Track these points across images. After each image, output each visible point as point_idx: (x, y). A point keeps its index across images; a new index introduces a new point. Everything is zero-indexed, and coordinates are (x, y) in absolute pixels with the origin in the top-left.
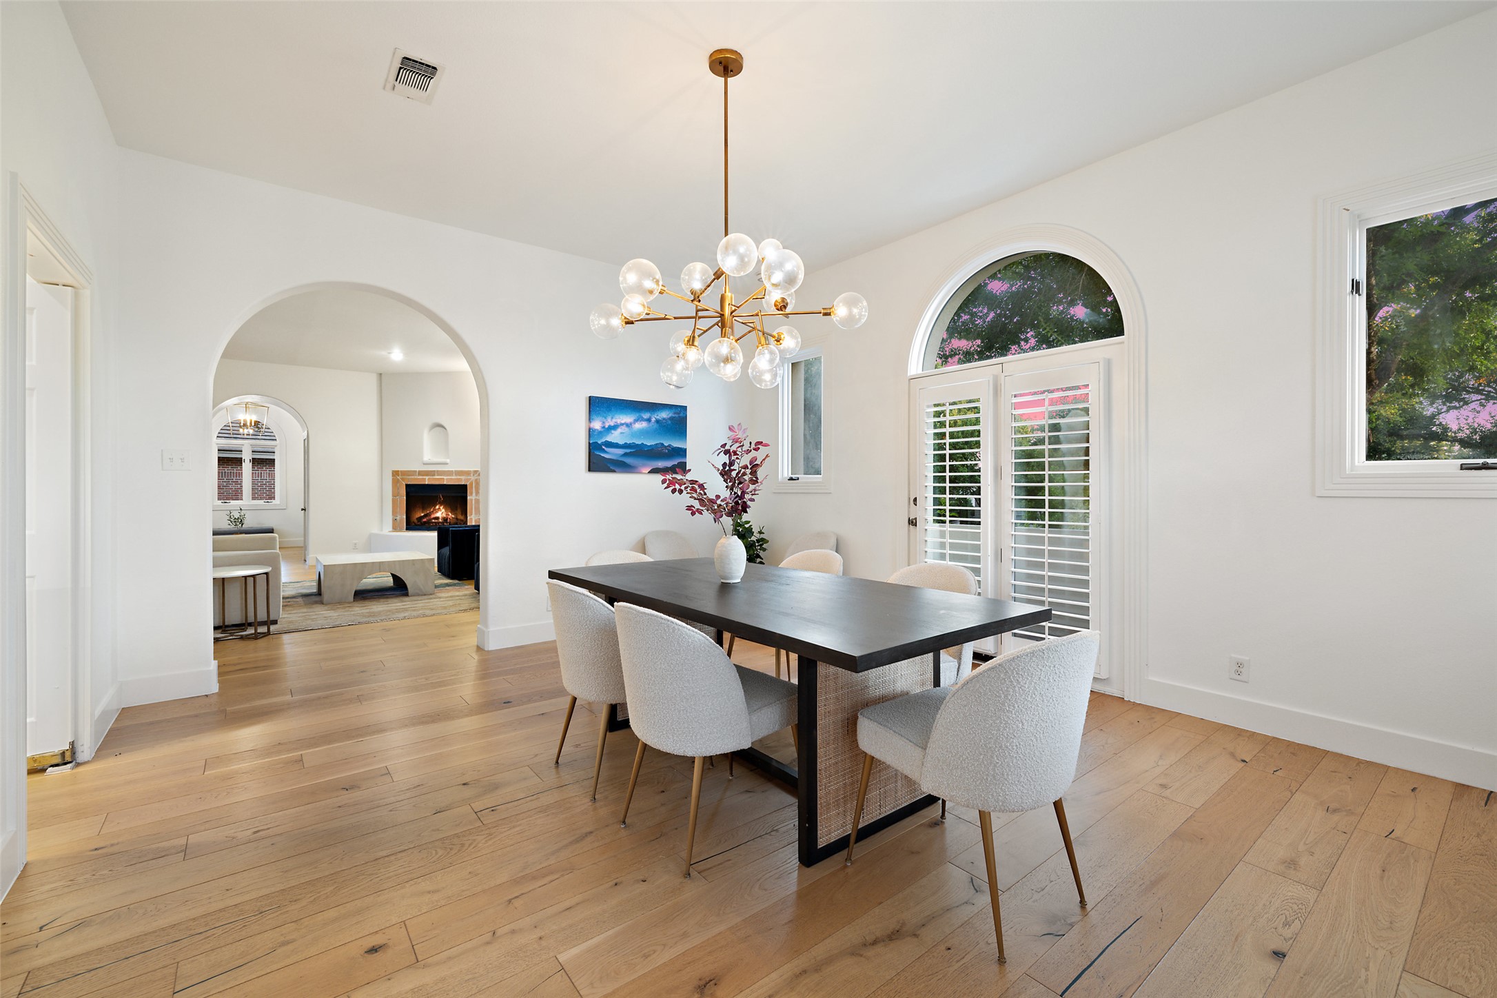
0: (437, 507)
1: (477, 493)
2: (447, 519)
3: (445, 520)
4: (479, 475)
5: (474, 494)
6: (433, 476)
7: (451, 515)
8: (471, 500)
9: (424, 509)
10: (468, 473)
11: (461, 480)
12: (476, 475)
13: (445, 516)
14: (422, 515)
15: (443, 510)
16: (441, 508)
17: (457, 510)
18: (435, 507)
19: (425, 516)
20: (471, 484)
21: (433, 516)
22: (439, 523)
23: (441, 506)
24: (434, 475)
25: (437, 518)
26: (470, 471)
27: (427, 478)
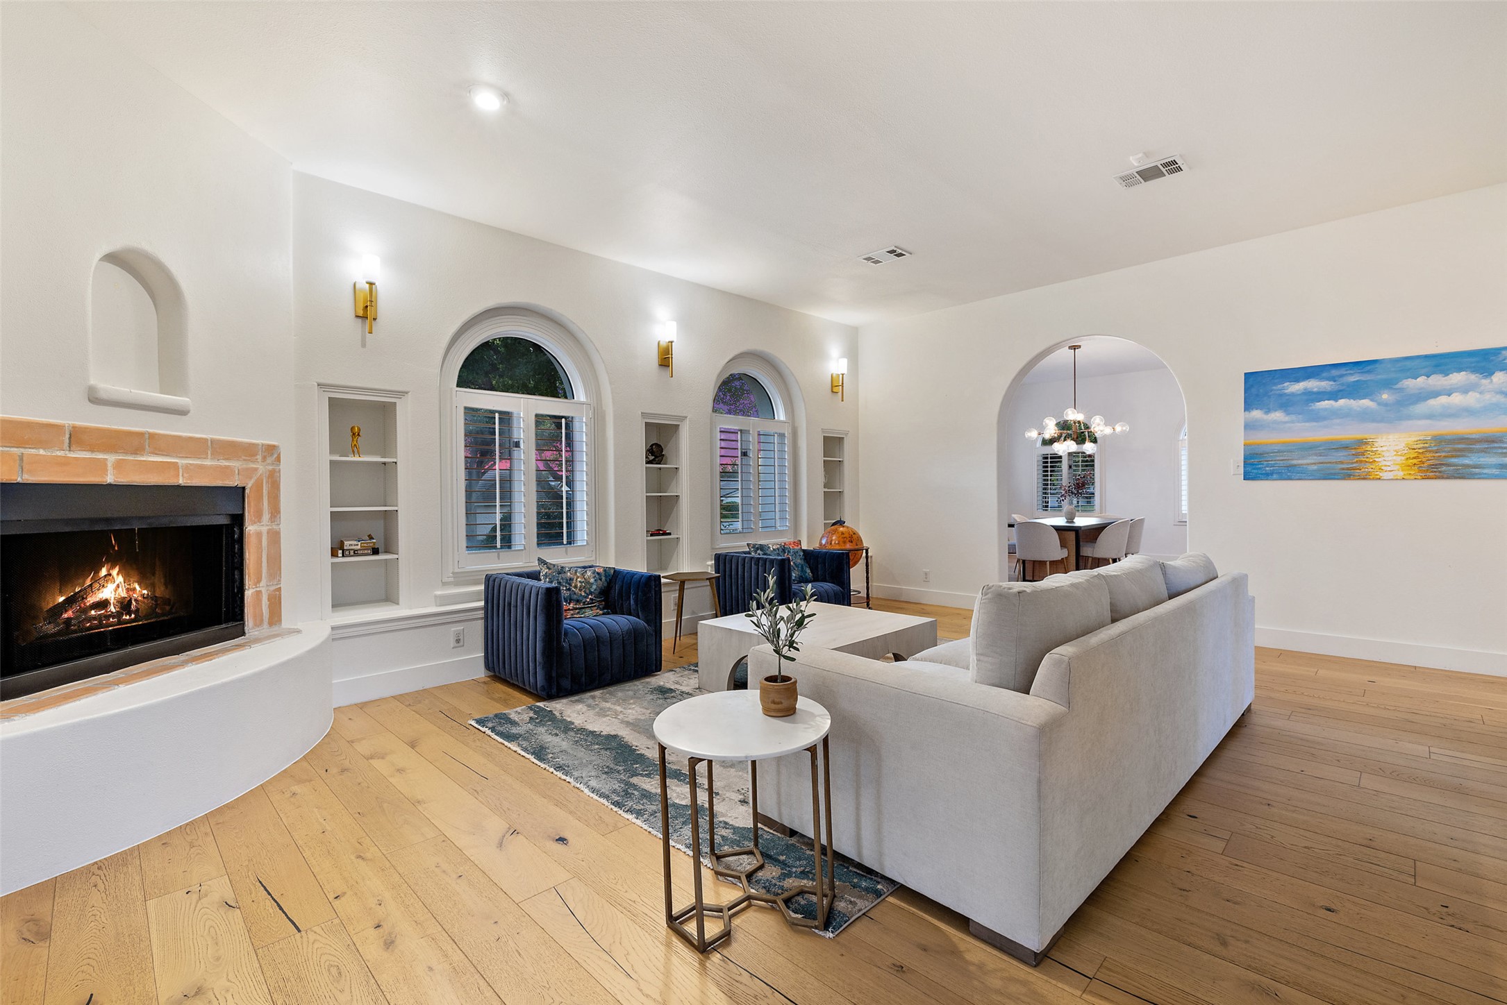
0: (104, 572)
1: (275, 512)
2: (130, 601)
3: (125, 605)
4: (278, 459)
5: (266, 516)
6: (135, 453)
7: (140, 591)
8: (259, 535)
9: (65, 580)
10: (248, 451)
11: (226, 471)
12: (269, 460)
13: (124, 594)
14: (61, 599)
15: (120, 579)
16: (115, 572)
17: (154, 574)
18: (97, 571)
19: (70, 601)
20: (258, 485)
21: (91, 600)
22: (107, 617)
23: (113, 567)
24: (138, 450)
25: (104, 604)
26: (258, 445)
27: (111, 458)
